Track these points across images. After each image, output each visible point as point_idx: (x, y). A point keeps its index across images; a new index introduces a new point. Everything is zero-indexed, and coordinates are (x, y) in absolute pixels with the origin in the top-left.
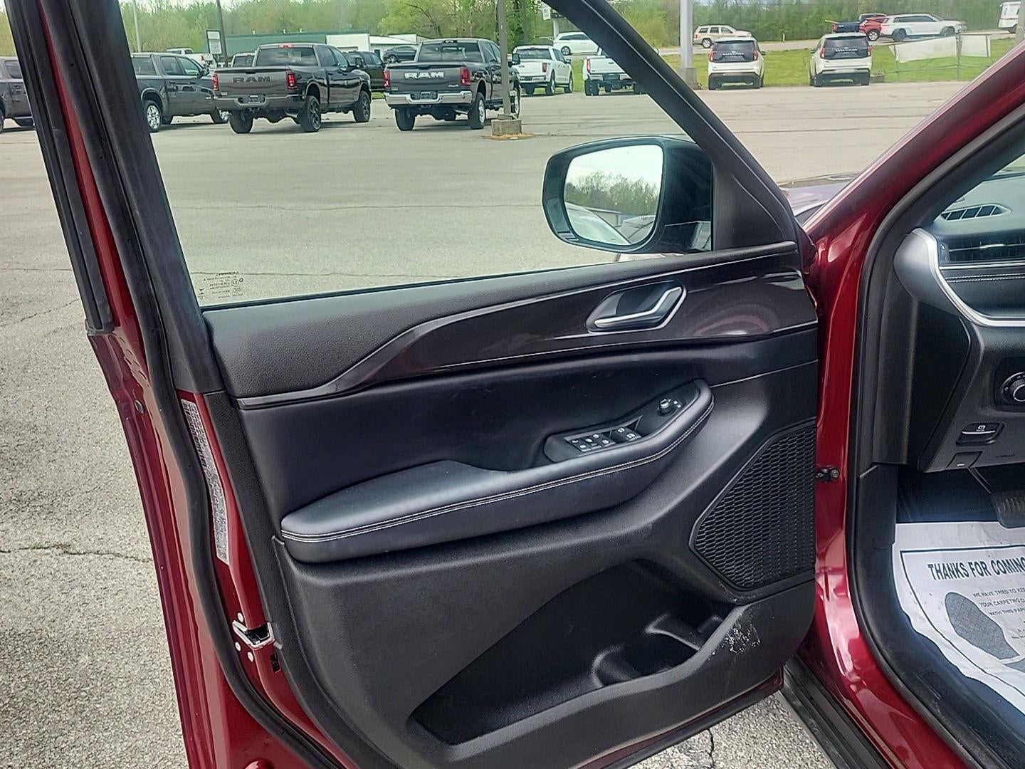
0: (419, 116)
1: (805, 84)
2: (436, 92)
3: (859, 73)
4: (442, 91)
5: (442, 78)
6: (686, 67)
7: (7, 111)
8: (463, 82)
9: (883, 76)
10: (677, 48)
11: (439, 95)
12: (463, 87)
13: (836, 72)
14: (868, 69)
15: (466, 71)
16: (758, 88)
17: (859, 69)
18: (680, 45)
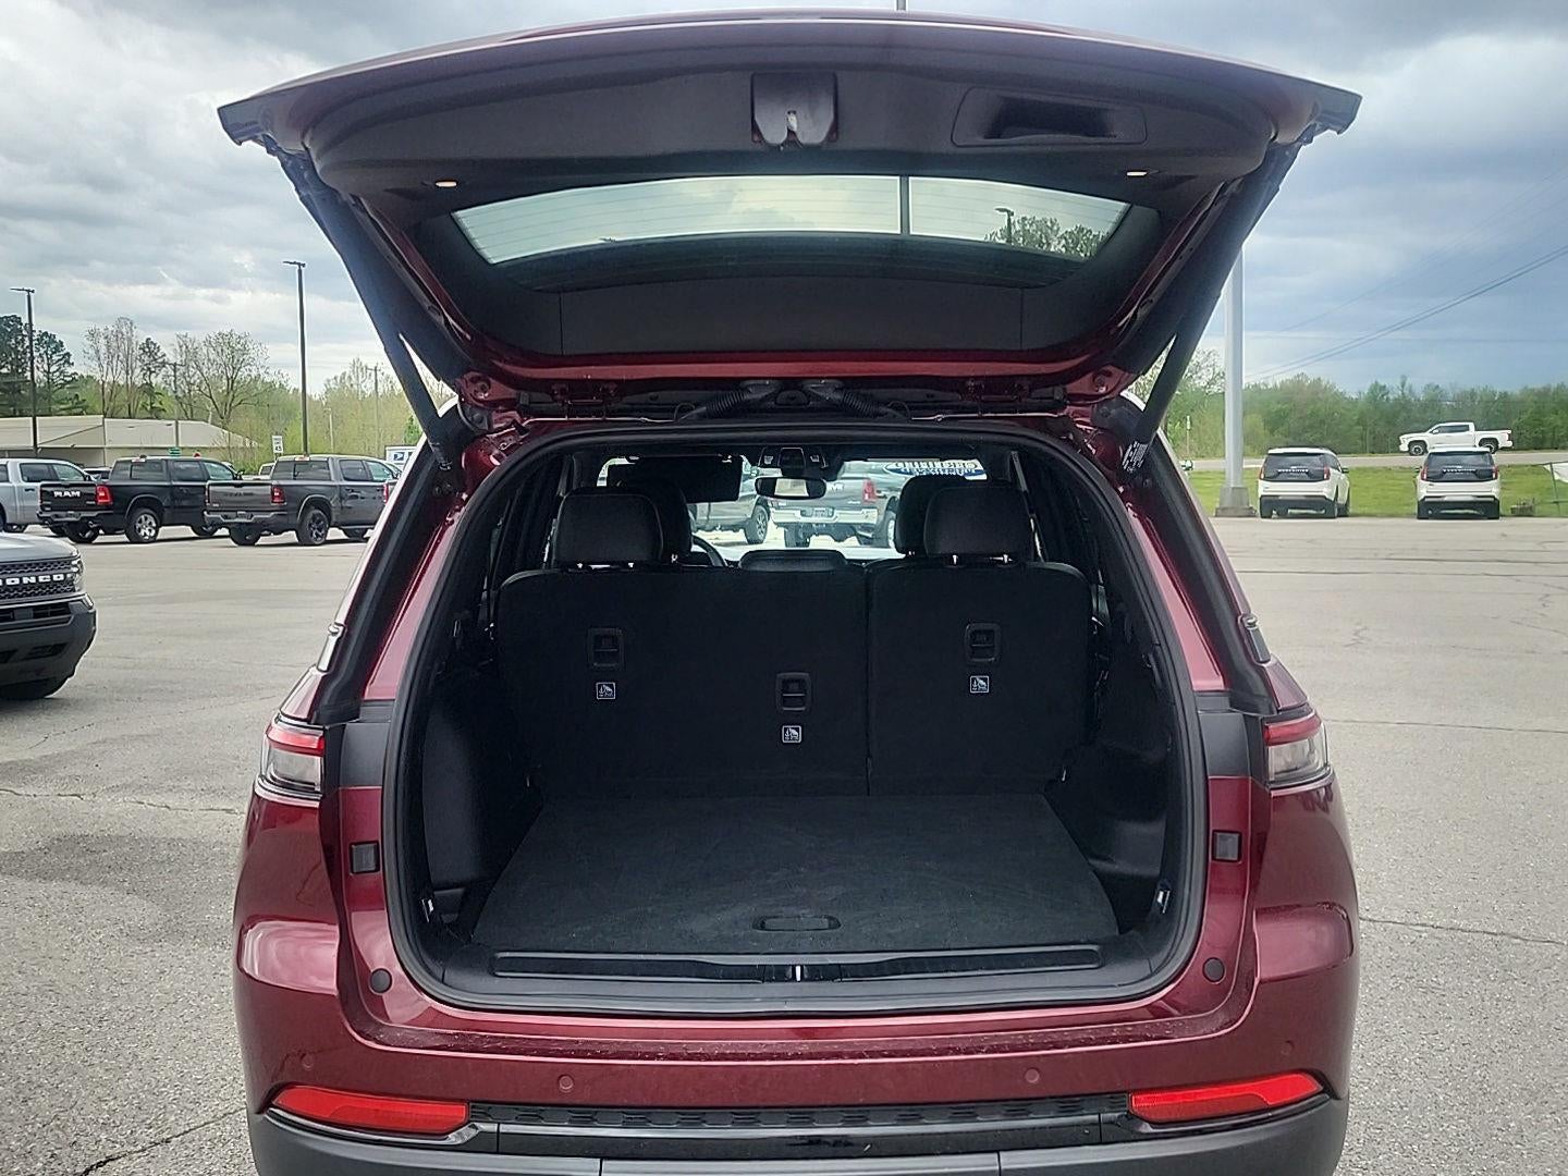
0: (814, 536)
1: (1409, 516)
2: (833, 508)
3: (1481, 502)
4: (841, 508)
5: (841, 492)
6: (1232, 486)
7: (334, 519)
8: (867, 497)
9: (1531, 508)
10: (1221, 461)
11: (836, 512)
12: (866, 504)
13: (1446, 499)
14: (1493, 497)
15: (870, 484)
16: (1334, 518)
17: (1479, 497)
18: (1224, 456)
